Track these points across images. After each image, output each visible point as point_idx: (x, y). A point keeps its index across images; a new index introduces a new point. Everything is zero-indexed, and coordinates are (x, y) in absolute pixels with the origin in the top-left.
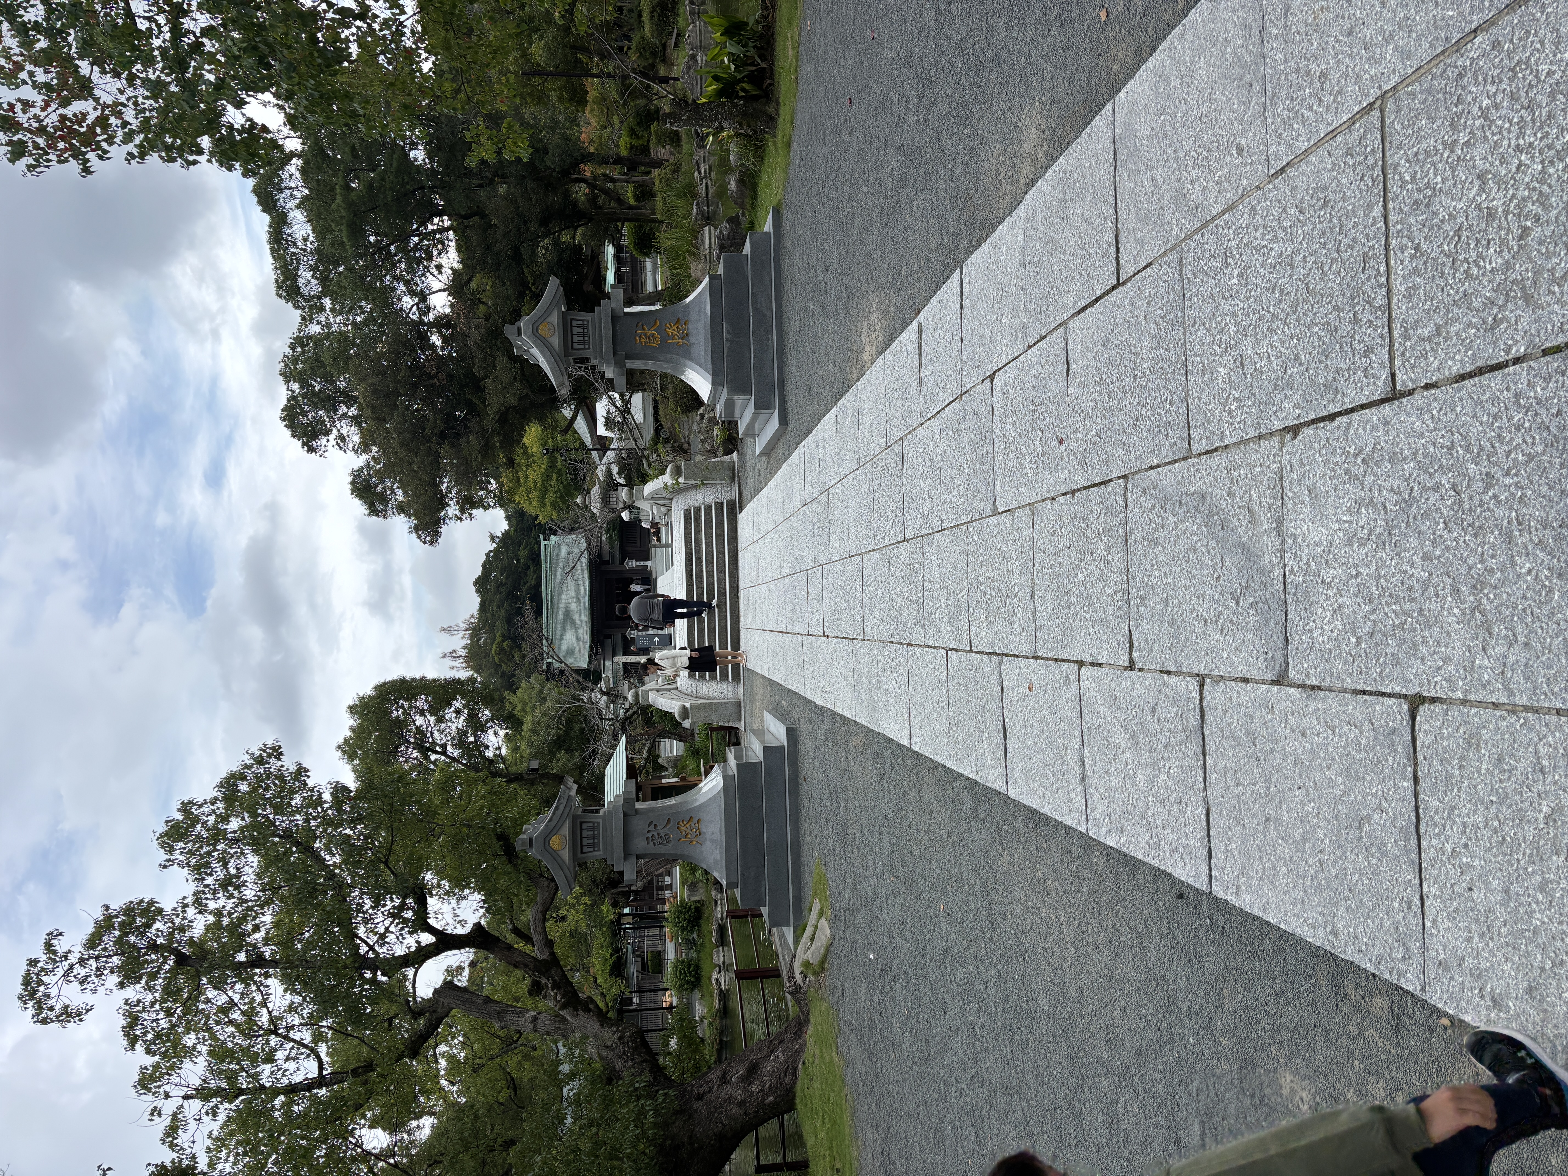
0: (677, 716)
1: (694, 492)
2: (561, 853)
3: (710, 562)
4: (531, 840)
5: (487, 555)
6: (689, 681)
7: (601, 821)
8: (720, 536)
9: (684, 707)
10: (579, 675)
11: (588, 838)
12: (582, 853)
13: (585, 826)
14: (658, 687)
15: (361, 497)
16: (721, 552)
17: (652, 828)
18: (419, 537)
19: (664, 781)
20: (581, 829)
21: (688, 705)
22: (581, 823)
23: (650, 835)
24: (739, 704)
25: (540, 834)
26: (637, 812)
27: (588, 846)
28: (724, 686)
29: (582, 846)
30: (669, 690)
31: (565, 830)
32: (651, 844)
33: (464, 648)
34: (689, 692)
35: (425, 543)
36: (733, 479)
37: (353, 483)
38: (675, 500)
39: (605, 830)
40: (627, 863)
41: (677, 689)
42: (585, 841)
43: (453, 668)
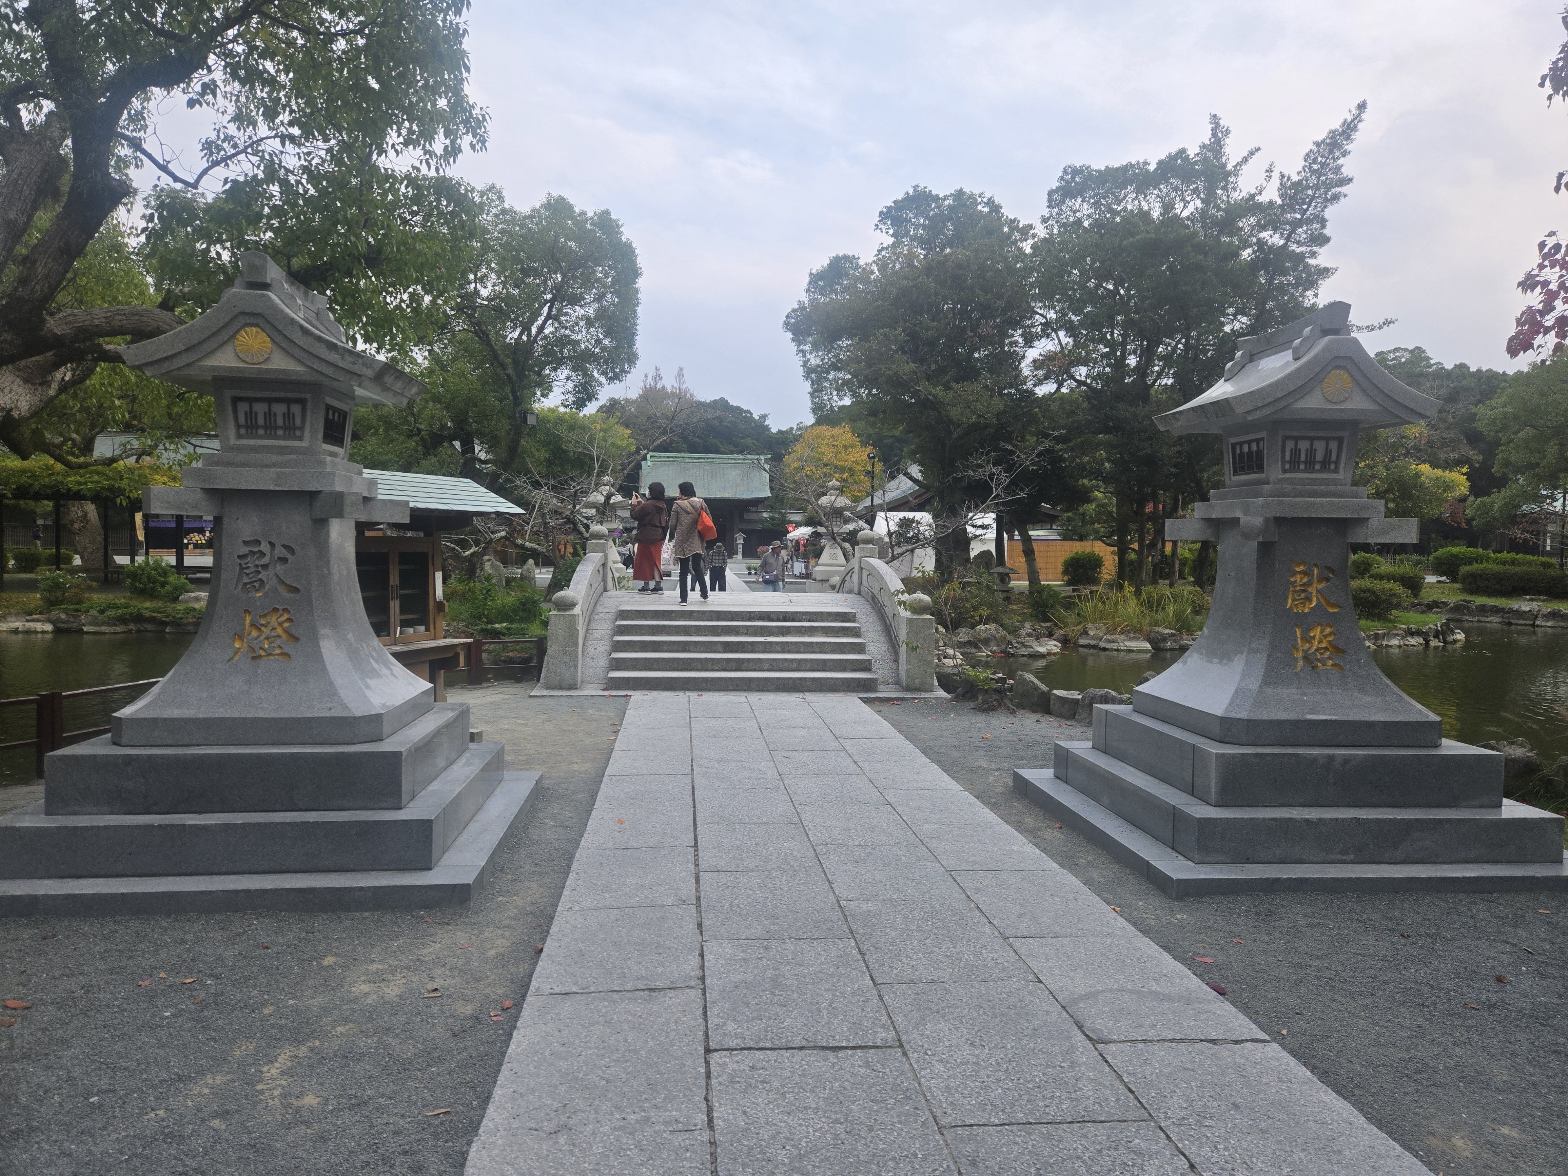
0: (562, 593)
1: (878, 626)
2: (228, 351)
3: (785, 648)
4: (266, 286)
5: (748, 411)
6: (613, 611)
7: (305, 444)
8: (823, 666)
9: (572, 605)
10: (632, 470)
11: (269, 415)
12: (236, 400)
13: (296, 409)
14: (610, 564)
15: (830, 265)
16: (800, 666)
17: (280, 551)
18: (794, 311)
19: (439, 576)
20: (289, 401)
21: (577, 610)
22: (302, 402)
23: (264, 547)
24: (572, 687)
25: (273, 306)
26: (321, 523)
27: (251, 415)
28: (603, 662)
29: (250, 400)
30: (604, 580)
31: (281, 363)
32: (245, 550)
33: (663, 387)
34: (599, 609)
35: (787, 317)
36: (908, 689)
37: (845, 258)
38: (859, 598)
39: (283, 451)
40: (199, 495)
41: (605, 590)
42: (260, 408)
43: (646, 376)
